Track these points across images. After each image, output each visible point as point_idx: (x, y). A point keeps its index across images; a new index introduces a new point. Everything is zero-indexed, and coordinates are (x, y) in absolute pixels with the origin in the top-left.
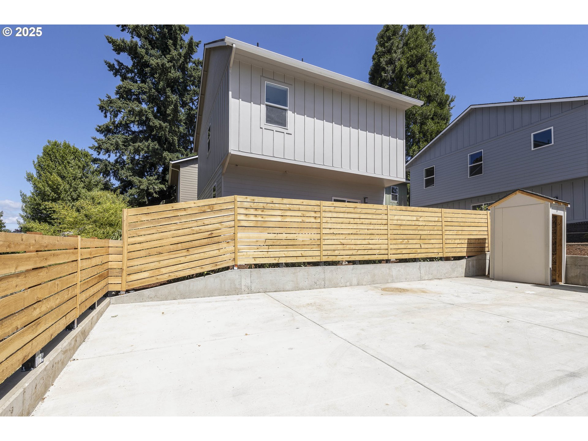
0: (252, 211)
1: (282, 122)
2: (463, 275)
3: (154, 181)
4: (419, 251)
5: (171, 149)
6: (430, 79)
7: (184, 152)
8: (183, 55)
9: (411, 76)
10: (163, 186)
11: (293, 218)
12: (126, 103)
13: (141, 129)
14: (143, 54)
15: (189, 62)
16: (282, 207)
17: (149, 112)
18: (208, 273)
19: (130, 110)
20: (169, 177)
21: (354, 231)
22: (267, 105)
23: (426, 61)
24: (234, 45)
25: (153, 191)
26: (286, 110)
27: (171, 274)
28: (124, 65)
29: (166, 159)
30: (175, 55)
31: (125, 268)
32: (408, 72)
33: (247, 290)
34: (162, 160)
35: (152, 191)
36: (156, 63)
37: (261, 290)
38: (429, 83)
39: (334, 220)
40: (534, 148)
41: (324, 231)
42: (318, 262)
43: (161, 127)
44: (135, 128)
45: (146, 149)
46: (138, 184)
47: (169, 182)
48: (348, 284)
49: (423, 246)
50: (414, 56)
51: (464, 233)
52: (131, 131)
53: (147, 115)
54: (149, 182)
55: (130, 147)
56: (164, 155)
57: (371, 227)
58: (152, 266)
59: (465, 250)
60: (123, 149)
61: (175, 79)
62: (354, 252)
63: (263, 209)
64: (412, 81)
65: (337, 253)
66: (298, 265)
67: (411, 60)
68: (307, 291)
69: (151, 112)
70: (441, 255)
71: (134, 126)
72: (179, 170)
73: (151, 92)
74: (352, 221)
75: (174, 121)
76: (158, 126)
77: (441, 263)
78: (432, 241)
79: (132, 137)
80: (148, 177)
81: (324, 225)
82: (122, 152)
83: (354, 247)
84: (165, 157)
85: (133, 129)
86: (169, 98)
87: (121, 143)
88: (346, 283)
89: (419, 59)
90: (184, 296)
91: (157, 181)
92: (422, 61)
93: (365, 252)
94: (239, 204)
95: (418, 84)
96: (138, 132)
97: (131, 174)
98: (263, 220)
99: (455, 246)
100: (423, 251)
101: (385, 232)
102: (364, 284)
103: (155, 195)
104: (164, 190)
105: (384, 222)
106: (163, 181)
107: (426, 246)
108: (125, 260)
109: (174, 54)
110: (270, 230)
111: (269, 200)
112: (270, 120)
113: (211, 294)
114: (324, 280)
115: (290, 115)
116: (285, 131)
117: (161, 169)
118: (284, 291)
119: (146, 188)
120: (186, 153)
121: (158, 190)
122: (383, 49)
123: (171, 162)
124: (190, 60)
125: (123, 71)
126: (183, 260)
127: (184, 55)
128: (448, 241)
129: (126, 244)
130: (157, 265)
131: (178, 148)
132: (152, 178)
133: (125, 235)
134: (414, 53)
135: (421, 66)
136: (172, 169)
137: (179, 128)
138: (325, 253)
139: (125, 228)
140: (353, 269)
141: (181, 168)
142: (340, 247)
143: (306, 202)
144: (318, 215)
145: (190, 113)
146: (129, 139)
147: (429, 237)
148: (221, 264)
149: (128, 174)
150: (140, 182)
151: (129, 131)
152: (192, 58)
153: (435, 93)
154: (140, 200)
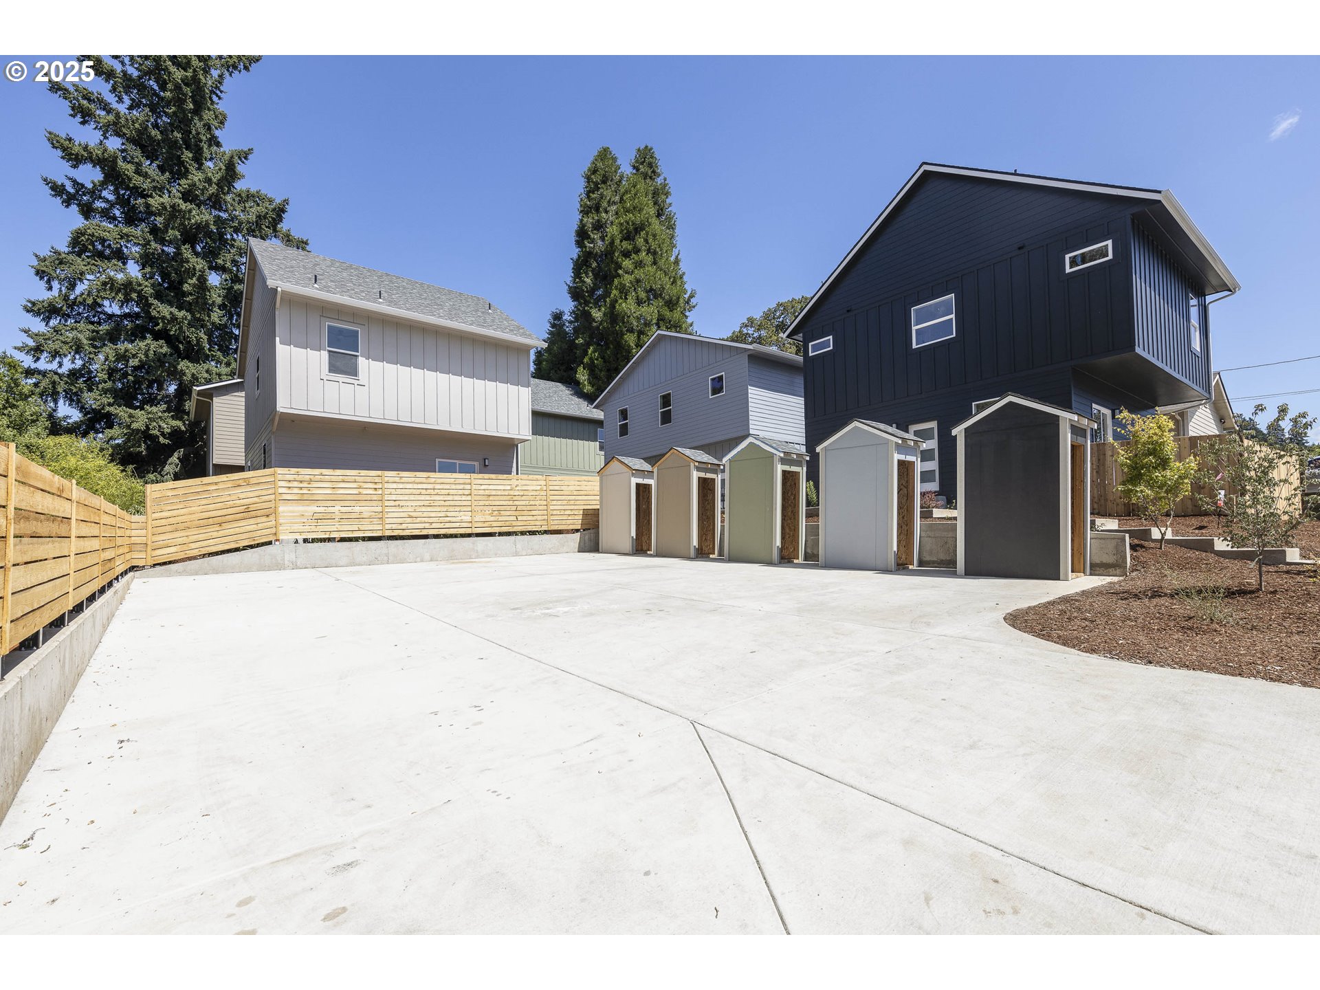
0: (296, 484)
1: (353, 371)
2: (577, 550)
3: (160, 414)
4: (514, 523)
5: (194, 354)
6: (655, 263)
7: (222, 358)
8: (215, 180)
9: (626, 254)
10: (178, 423)
11: (349, 489)
12: (94, 264)
13: (127, 311)
14: (130, 173)
15: (228, 193)
16: (334, 478)
17: (146, 286)
18: (245, 548)
19: (105, 282)
20: (190, 405)
21: (426, 503)
22: (329, 351)
23: (647, 233)
24: (279, 289)
25: (158, 433)
26: (356, 356)
27: (201, 549)
28: (86, 188)
29: (184, 374)
30: (199, 179)
31: (149, 543)
32: (622, 247)
33: (291, 565)
34: (175, 374)
35: (156, 432)
36: (158, 204)
37: (308, 566)
38: (652, 269)
39: (399, 491)
40: (713, 394)
41: (387, 503)
42: (381, 537)
43: (174, 319)
44: (112, 308)
45: (143, 356)
46: (128, 420)
47: (192, 416)
48: (418, 559)
49: (519, 518)
50: (631, 224)
51: (578, 503)
52: (105, 313)
53: (142, 290)
54: (150, 416)
55: (107, 349)
56: (179, 367)
57: (450, 498)
58: (180, 541)
59: (580, 522)
60: (90, 353)
61: (199, 226)
62: (427, 526)
63: (310, 481)
64: (627, 263)
65: (404, 526)
66: (356, 539)
67: (626, 228)
68: (365, 567)
69: (149, 285)
70: (545, 528)
71: (111, 306)
72: (212, 400)
73: (149, 249)
74: (424, 492)
75: (200, 303)
76: (168, 317)
77: (545, 536)
78: (533, 513)
79: (108, 330)
80: (148, 407)
81: (386, 497)
82: (90, 358)
83: (426, 520)
84: (182, 370)
85: (109, 310)
86: (188, 262)
87: (85, 342)
88: (416, 558)
89: (638, 229)
90: (216, 571)
91: (166, 414)
92: (642, 233)
93: (441, 525)
94: (280, 477)
95: (636, 270)
96: (120, 315)
97: (111, 400)
98: (310, 492)
99: (565, 517)
100: (519, 523)
101: (469, 503)
102: (439, 559)
103: (161, 439)
104: (180, 429)
105: (467, 492)
106: (179, 412)
107: (524, 518)
108: (150, 535)
109: (196, 179)
110: (319, 503)
111: (317, 471)
112: (333, 368)
113: (248, 569)
114: (387, 555)
115: (362, 362)
116: (356, 382)
117: (172, 388)
118: (336, 567)
119: (143, 428)
120: (226, 360)
121: (169, 431)
122: (588, 203)
123: (195, 388)
124: (229, 189)
125: (85, 198)
126: (215, 534)
127: (218, 180)
128: (555, 512)
129: (150, 520)
130: (185, 540)
131: (210, 350)
132: (157, 409)
133: (149, 511)
134: (630, 219)
135: (640, 241)
136: (197, 399)
137: (209, 317)
138: (388, 527)
139: (149, 503)
140: (424, 544)
141: (214, 398)
142: (409, 520)
143: (363, 472)
144: (380, 486)
145: (232, 288)
146: (101, 333)
147: (529, 508)
148: (260, 539)
149: (105, 401)
150: (131, 416)
151: (101, 313)
152: (233, 187)
153: (659, 286)
154: (130, 448)
